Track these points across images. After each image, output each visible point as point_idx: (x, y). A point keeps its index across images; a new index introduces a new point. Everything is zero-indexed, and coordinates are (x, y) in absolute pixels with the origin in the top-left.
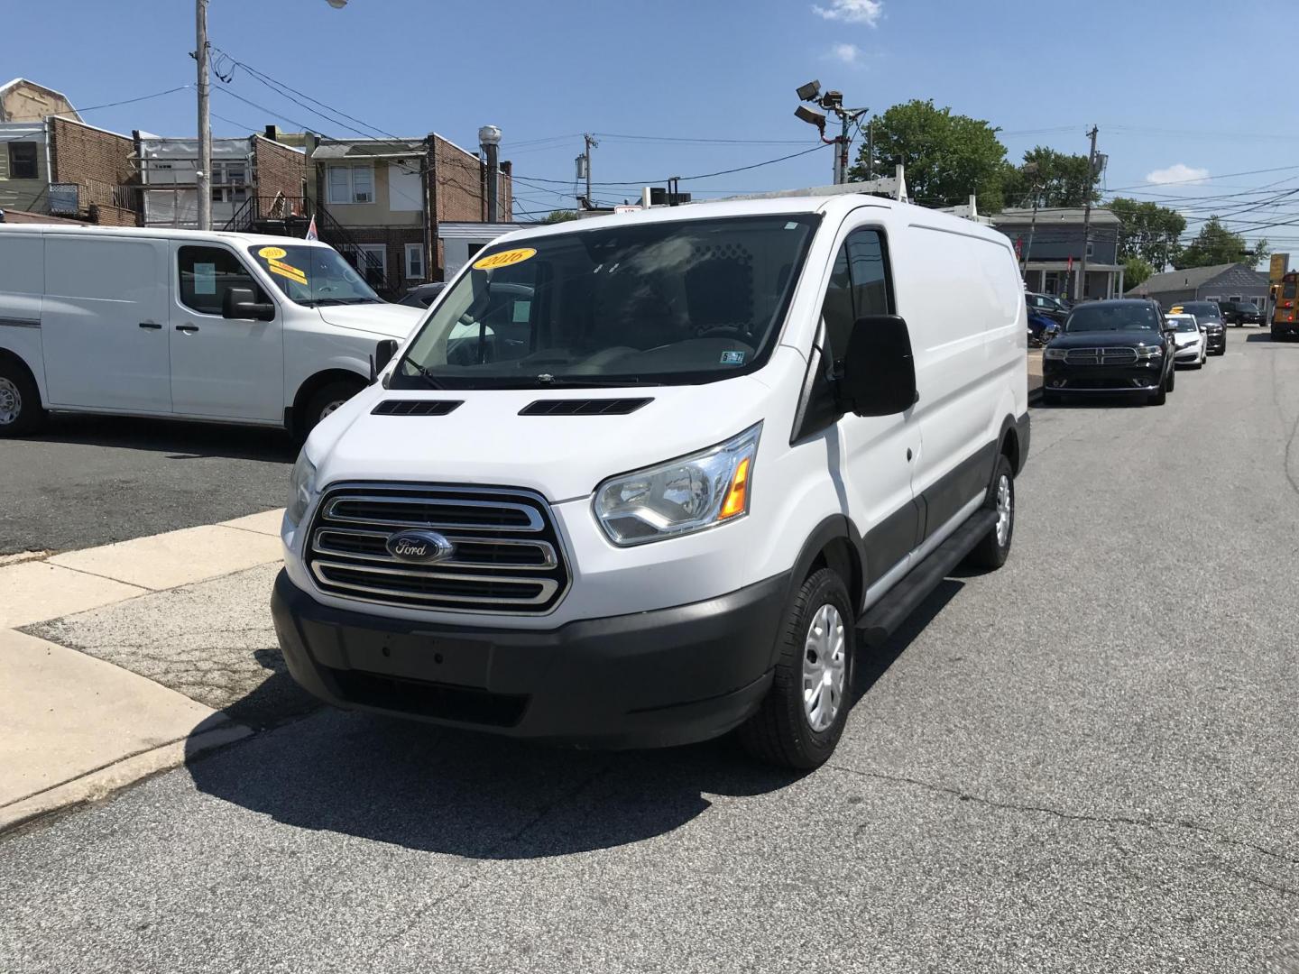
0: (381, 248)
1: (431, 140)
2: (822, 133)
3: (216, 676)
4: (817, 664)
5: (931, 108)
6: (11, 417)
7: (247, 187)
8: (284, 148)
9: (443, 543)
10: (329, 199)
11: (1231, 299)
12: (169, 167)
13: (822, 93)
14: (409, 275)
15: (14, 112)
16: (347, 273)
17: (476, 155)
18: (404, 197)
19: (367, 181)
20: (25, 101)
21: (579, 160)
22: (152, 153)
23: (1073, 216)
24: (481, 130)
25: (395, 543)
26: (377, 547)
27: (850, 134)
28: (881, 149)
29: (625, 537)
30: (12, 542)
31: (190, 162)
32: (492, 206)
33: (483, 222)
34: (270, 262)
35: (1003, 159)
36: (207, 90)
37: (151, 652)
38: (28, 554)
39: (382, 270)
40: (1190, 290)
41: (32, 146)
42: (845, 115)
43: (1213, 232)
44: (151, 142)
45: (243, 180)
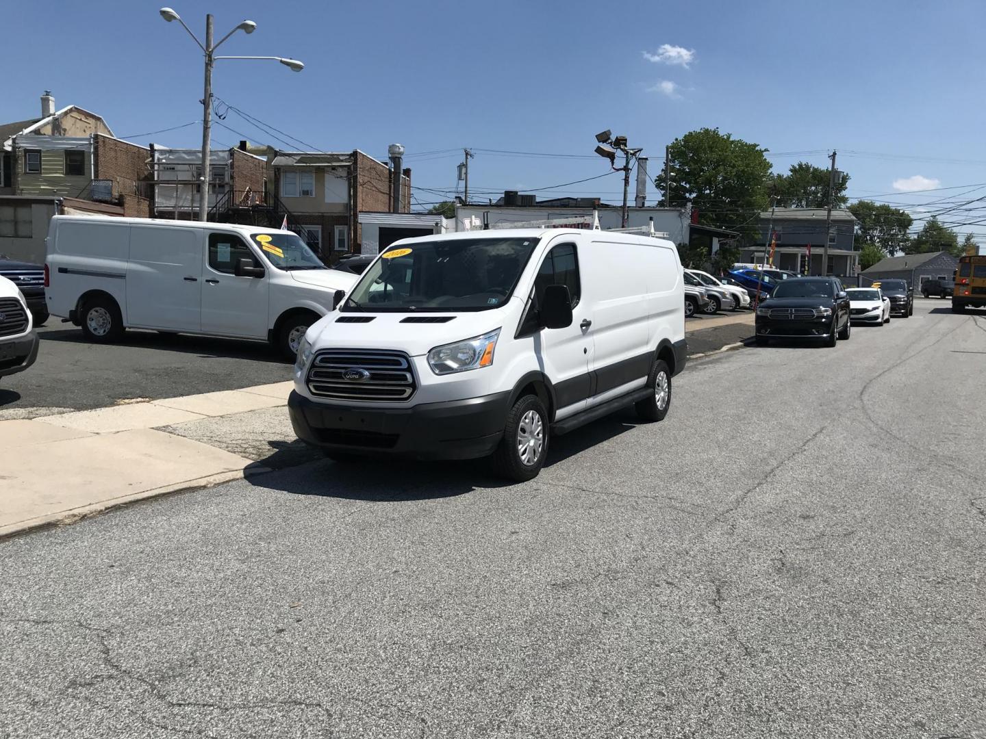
0: (318, 229)
1: (355, 154)
2: (613, 163)
3: (251, 450)
4: (526, 435)
5: (717, 134)
6: (104, 331)
7: (227, 184)
8: (252, 157)
9: (366, 373)
10: (282, 194)
11: (939, 277)
12: (173, 169)
13: (613, 138)
14: (337, 248)
15: (67, 129)
16: (306, 250)
17: (386, 164)
18: (335, 194)
19: (309, 182)
20: (75, 122)
21: (460, 167)
22: (162, 159)
23: (821, 214)
24: (390, 147)
25: (346, 374)
26: (338, 376)
27: (630, 166)
28: (680, 162)
29: (440, 371)
30: (131, 393)
31: (188, 166)
32: (396, 200)
33: (389, 212)
34: (263, 243)
35: (769, 171)
36: (210, 124)
37: (218, 439)
38: (140, 399)
39: (318, 243)
40: (909, 271)
41: (82, 153)
42: (628, 152)
43: (933, 227)
44: (162, 152)
45: (224, 179)
